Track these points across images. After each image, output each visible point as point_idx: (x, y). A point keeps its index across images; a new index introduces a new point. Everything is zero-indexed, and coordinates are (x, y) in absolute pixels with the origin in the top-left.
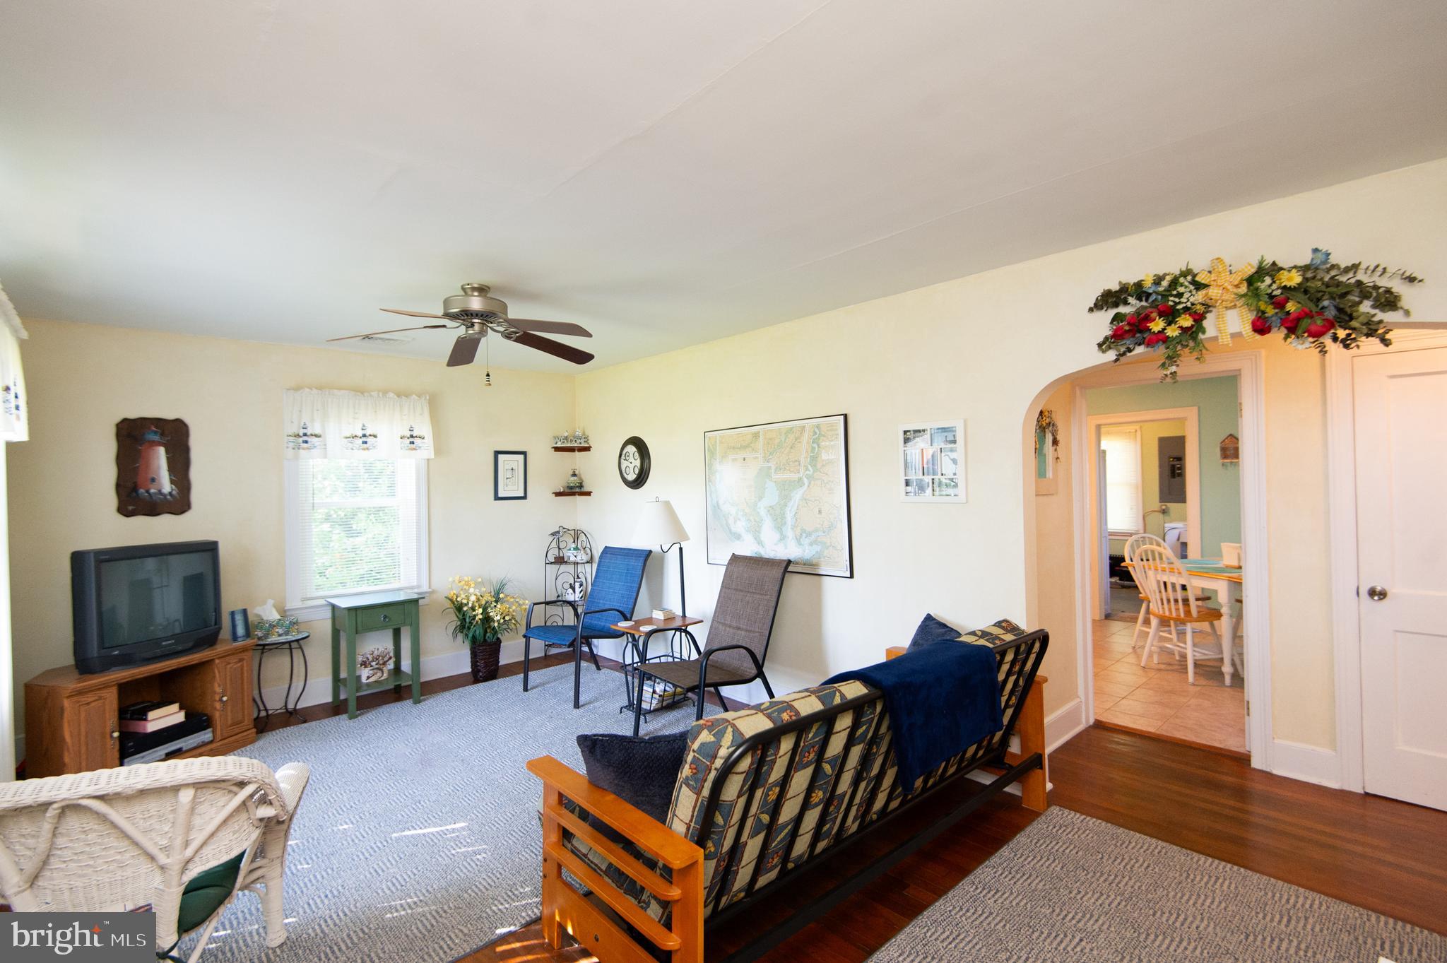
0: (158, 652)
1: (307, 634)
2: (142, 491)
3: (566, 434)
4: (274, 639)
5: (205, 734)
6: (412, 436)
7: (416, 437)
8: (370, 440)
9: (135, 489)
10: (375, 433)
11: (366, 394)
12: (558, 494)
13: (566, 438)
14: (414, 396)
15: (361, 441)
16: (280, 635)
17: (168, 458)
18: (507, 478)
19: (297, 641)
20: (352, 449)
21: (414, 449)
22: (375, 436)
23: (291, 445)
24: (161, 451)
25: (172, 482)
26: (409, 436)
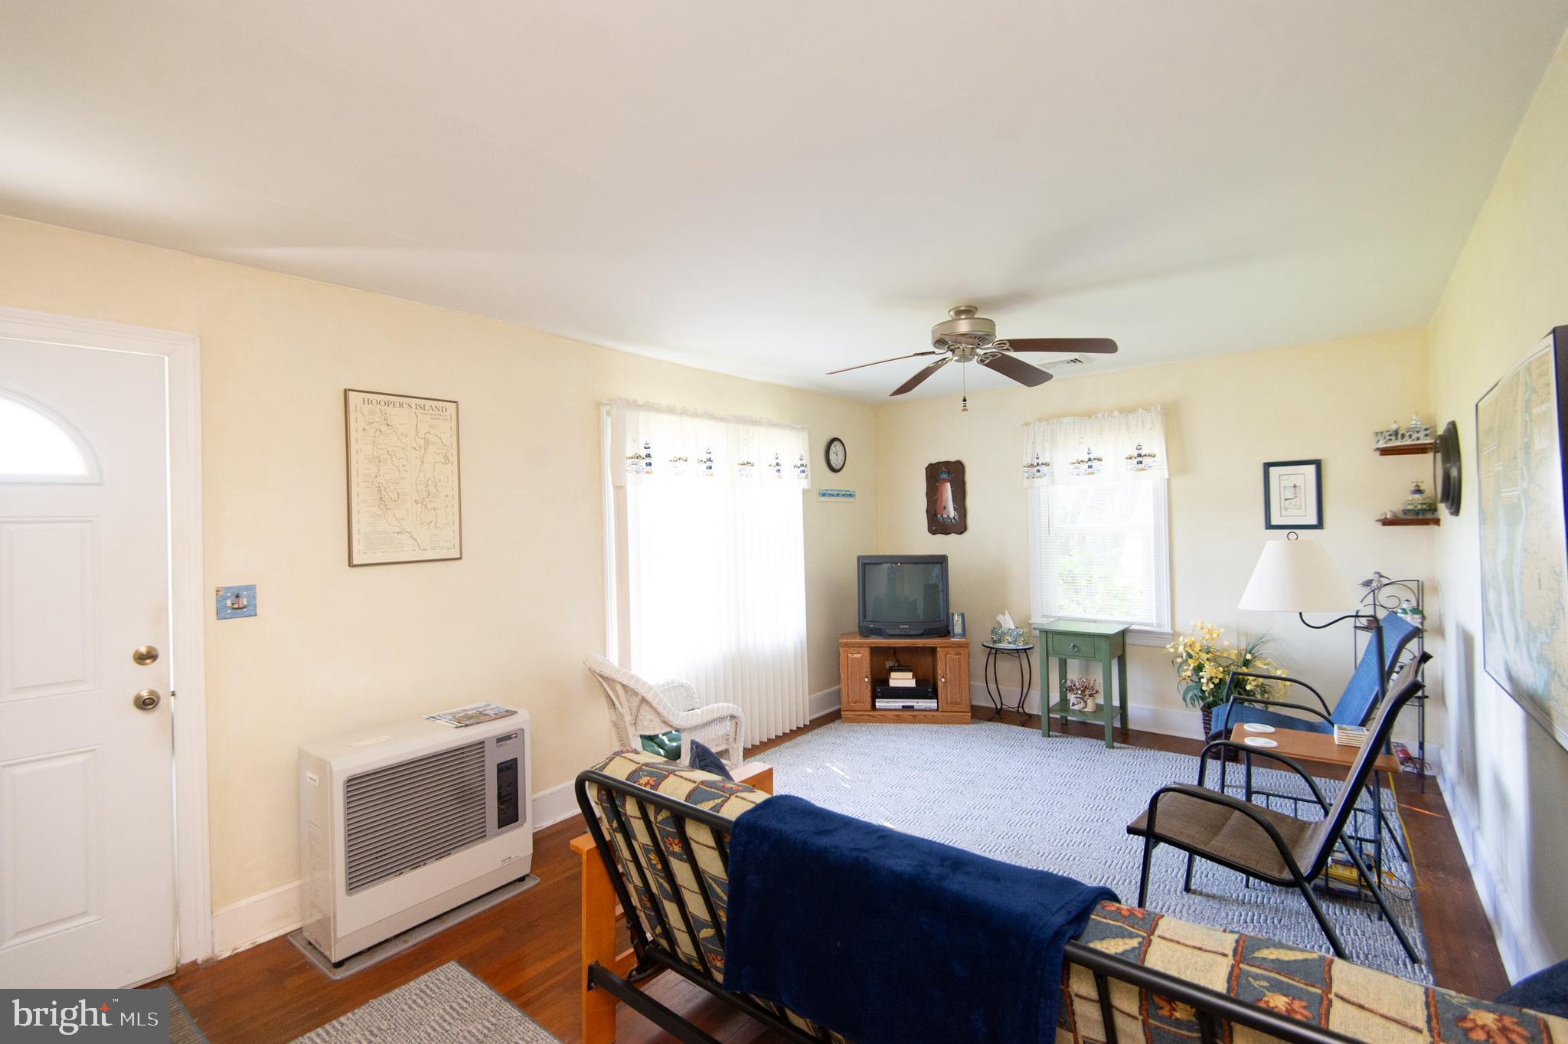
0: (897, 632)
1: (1031, 646)
2: (939, 516)
3: (1394, 427)
4: (1004, 645)
5: (931, 702)
6: (1140, 455)
7: (1146, 455)
8: (1095, 464)
9: (935, 515)
10: (1099, 456)
11: (1093, 417)
12: (1386, 522)
13: (1396, 433)
14: (1141, 410)
15: (1086, 465)
16: (1010, 643)
17: (952, 491)
18: (1286, 500)
19: (1025, 650)
20: (1078, 475)
21: (1143, 470)
22: (1100, 460)
23: (1026, 475)
24: (948, 485)
25: (955, 509)
26: (1136, 455)
